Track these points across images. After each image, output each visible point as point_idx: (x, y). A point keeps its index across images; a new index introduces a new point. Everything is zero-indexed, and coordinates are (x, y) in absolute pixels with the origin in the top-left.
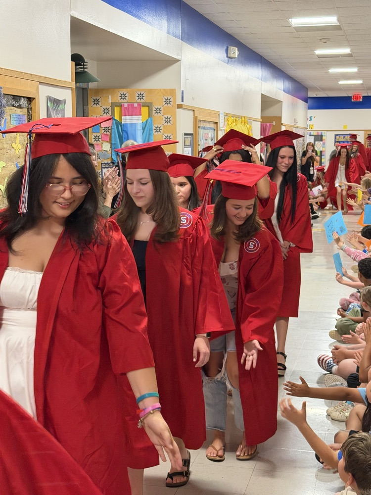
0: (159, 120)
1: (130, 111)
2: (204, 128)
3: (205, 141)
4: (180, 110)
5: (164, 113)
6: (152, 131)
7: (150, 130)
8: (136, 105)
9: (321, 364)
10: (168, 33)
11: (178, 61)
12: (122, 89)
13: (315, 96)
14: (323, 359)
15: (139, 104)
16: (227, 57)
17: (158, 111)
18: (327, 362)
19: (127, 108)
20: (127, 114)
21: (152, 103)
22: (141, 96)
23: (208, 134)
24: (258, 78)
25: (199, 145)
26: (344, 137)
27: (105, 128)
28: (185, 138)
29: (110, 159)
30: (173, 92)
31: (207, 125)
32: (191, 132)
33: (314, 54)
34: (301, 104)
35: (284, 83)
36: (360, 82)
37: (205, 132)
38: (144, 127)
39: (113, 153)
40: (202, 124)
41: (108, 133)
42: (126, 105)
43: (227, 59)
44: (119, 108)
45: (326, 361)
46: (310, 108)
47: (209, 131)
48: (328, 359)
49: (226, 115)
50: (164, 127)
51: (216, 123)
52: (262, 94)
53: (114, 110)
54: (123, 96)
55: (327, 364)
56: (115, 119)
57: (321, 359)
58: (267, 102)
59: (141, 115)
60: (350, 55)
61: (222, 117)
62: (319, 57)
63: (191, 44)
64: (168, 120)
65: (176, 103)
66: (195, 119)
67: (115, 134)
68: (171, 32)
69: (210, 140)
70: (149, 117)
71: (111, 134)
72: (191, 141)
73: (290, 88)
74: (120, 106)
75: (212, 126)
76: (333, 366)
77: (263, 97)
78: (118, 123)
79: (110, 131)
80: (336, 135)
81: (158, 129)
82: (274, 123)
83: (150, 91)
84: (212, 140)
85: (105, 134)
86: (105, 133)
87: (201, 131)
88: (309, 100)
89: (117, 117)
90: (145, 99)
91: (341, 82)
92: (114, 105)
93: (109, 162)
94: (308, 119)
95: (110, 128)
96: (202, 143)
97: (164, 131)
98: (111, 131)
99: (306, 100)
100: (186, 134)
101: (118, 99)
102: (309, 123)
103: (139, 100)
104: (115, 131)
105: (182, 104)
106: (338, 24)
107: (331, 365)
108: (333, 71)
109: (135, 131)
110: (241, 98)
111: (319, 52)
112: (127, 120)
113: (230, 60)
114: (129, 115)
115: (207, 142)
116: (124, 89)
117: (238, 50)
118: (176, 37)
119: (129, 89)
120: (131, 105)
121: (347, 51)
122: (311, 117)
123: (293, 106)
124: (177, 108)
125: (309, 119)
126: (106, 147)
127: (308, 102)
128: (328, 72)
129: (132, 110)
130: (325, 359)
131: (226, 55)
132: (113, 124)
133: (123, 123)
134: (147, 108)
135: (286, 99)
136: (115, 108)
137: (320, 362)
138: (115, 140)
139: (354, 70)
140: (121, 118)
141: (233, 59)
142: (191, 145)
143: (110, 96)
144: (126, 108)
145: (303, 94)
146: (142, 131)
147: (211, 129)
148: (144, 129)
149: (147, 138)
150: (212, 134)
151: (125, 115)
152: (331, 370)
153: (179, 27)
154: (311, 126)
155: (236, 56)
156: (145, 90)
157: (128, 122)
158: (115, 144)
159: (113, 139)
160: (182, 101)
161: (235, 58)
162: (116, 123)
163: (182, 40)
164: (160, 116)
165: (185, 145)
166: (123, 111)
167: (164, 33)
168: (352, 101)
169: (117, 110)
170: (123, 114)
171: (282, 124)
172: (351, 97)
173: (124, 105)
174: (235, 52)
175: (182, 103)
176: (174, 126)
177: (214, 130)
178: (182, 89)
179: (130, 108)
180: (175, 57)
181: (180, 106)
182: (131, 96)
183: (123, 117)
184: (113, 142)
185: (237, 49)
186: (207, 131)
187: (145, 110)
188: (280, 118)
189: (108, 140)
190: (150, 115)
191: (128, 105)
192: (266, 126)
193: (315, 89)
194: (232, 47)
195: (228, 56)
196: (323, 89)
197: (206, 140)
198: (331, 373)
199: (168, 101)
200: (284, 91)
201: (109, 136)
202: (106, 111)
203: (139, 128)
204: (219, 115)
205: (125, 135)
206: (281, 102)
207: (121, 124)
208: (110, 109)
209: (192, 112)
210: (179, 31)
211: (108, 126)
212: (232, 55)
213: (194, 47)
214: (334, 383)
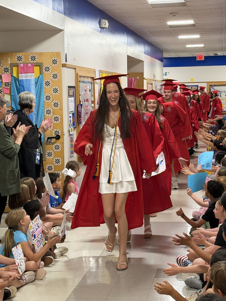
0: (48, 76)
1: (25, 69)
2: (83, 82)
3: (84, 91)
4: (65, 68)
5: (52, 71)
6: (43, 85)
7: (41, 84)
8: (30, 65)
9: (179, 263)
10: (54, 9)
11: (62, 30)
12: (18, 53)
13: (168, 56)
14: (181, 259)
15: (32, 64)
16: (100, 27)
17: (47, 69)
18: (184, 261)
19: (23, 68)
20: (23, 72)
21: (42, 63)
22: (33, 58)
23: (87, 86)
24: (124, 43)
25: (80, 95)
26: (192, 88)
27: (5, 83)
28: (69, 90)
29: (10, 107)
30: (58, 54)
31: (86, 80)
32: (73, 85)
33: (166, 25)
34: (158, 62)
35: (144, 47)
36: (202, 45)
37: (84, 85)
38: (36, 82)
39: (13, 103)
40: (82, 79)
41: (8, 87)
42: (22, 65)
43: (100, 29)
45: (183, 260)
46: (165, 66)
47: (87, 84)
48: (184, 259)
49: (101, 71)
50: (52, 81)
51: (93, 78)
52: (128, 56)
53: (12, 69)
54: (19, 59)
55: (184, 262)
56: (13, 76)
57: (179, 259)
58: (132, 62)
59: (34, 73)
60: (193, 25)
61: (97, 73)
62: (171, 27)
63: (70, 18)
64: (55, 76)
65: (61, 63)
66: (77, 75)
67: (14, 88)
68: (56, 9)
69: (88, 91)
70: (40, 74)
71: (11, 88)
72: (73, 92)
73: (149, 51)
74: (17, 65)
75: (90, 80)
76: (189, 264)
77: (129, 57)
78: (16, 80)
79: (9, 85)
81: (48, 84)
82: (138, 77)
83: (41, 54)
84: (90, 91)
85: (6, 88)
86: (6, 87)
87: (81, 84)
88: (164, 60)
89: (15, 75)
90: (37, 60)
91: (188, 46)
92: (12, 65)
93: (10, 109)
94: (164, 74)
95: (9, 83)
96: (83, 93)
97: (52, 85)
98: (11, 86)
99: (161, 60)
100: (69, 87)
101: (15, 61)
102: (165, 77)
103: (32, 61)
104: (14, 86)
105: (66, 64)
106: (184, 1)
107: (186, 263)
108: (181, 37)
109: (30, 85)
110: (112, 59)
111: (170, 23)
112: (23, 77)
113: (102, 30)
114: (24, 73)
115: (86, 93)
116: (20, 53)
117: (108, 22)
118: (59, 12)
119: (23, 53)
120: (26, 65)
121: (191, 22)
122: (166, 73)
123: (152, 65)
124: (62, 67)
125: (165, 74)
126: (7, 98)
128: (178, 38)
129: (27, 69)
130: (182, 259)
131: (99, 26)
132: (12, 80)
133: (20, 79)
134: (39, 67)
135: (146, 59)
137: (178, 261)
138: (14, 93)
139: (197, 36)
140: (18, 76)
141: (105, 29)
142: (73, 95)
143: (9, 59)
145: (159, 56)
146: (35, 85)
147: (89, 82)
148: (36, 83)
149: (39, 90)
150: (90, 86)
151: (22, 73)
153: (61, 5)
155: (107, 27)
156: (37, 53)
157: (24, 78)
158: (14, 96)
159: (12, 92)
160: (66, 61)
162: (14, 79)
163: (64, 14)
164: (49, 74)
165: (69, 96)
166: (20, 70)
167: (50, 9)
168: (197, 60)
169: (15, 69)
170: (20, 72)
171: (144, 78)
172: (196, 57)
173: (20, 65)
174: (106, 23)
176: (60, 81)
177: (92, 83)
178: (65, 52)
180: (59, 27)
181: (64, 66)
182: (25, 57)
183: (19, 74)
184: (12, 94)
185: (107, 21)
187: (37, 69)
188: (143, 74)
189: (9, 93)
190: (41, 72)
191: (23, 65)
192: (132, 80)
193: (168, 51)
194: (104, 20)
196: (175, 51)
197: (86, 91)
199: (55, 62)
200: (145, 53)
201: (9, 90)
202: (6, 70)
203: (33, 82)
204: (95, 72)
205: (22, 88)
206: (143, 61)
207: (18, 80)
208: (9, 69)
209: (74, 70)
210: (62, 8)
211: (8, 82)
212: (104, 26)
213: (74, 20)
214: (190, 277)
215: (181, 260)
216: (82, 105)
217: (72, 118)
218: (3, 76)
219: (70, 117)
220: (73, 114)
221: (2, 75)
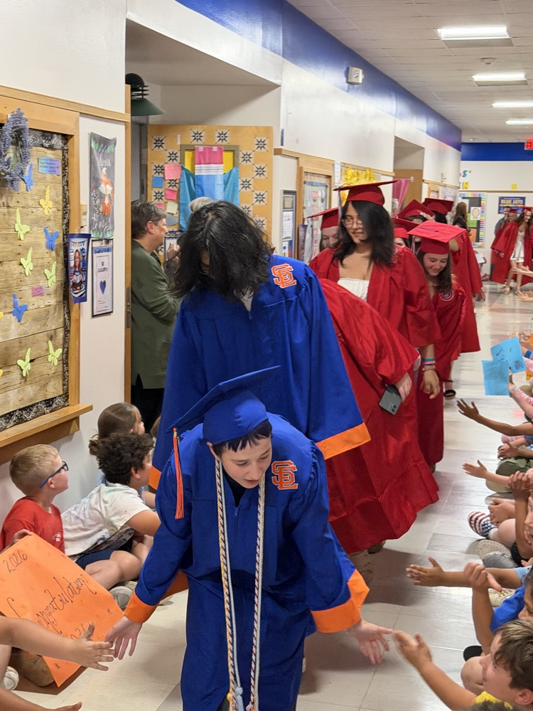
0: (247, 171)
1: (207, 158)
2: (312, 184)
3: (312, 201)
4: (278, 157)
5: (255, 161)
6: (237, 186)
7: (235, 185)
8: (215, 149)
9: (473, 525)
10: (264, 45)
11: (280, 86)
12: (196, 127)
13: (471, 141)
14: (477, 519)
15: (220, 148)
16: (347, 82)
17: (247, 158)
18: (482, 523)
19: (203, 154)
20: (202, 162)
21: (238, 147)
22: (223, 136)
23: (317, 192)
24: (390, 113)
25: (304, 208)
26: (512, 201)
27: (170, 180)
28: (284, 197)
29: (177, 226)
30: (268, 130)
31: (317, 180)
32: (294, 189)
33: (472, 81)
34: (452, 152)
35: (427, 121)
37: (313, 190)
38: (226, 180)
40: (308, 179)
41: (175, 189)
42: (201, 149)
43: (347, 85)
44: (191, 153)
45: (481, 521)
46: (464, 159)
47: (318, 188)
48: (483, 518)
49: (344, 165)
50: (255, 181)
51: (329, 177)
52: (396, 137)
53: (184, 156)
54: (197, 136)
55: (483, 525)
56: (185, 169)
57: (474, 519)
58: (403, 149)
59: (222, 163)
60: (524, 83)
61: (338, 168)
62: (480, 84)
63: (294, 62)
64: (260, 171)
65: (272, 146)
66: (300, 170)
67: (185, 191)
68: (268, 45)
69: (320, 201)
70: (234, 166)
71: (179, 190)
72: (293, 202)
73: (436, 127)
74: (193, 149)
75: (324, 181)
76: (491, 528)
77: (397, 140)
78: (190, 175)
79: (177, 185)
80: (501, 198)
81: (246, 184)
82: (412, 178)
83: (236, 129)
84: (322, 201)
85: (170, 190)
86: (171, 188)
87: (307, 188)
88: (463, 147)
89: (188, 166)
90: (230, 141)
91: (510, 122)
92: (184, 148)
93: (175, 230)
94: (460, 174)
95: (177, 182)
96: (309, 205)
97: (254, 187)
98: (179, 186)
99: (458, 146)
100: (286, 192)
101: (190, 140)
102: (462, 180)
103: (220, 143)
104: (184, 186)
105: (281, 149)
106: (508, 37)
107: (487, 528)
108: (499, 105)
109: (214, 185)
110: (364, 143)
111: (479, 77)
112: (202, 170)
113: (351, 86)
114: (205, 164)
115: (315, 204)
116: (200, 126)
117: (363, 73)
118: (275, 52)
119: (204, 126)
120: (208, 149)
121: (519, 76)
122: (465, 172)
123: (440, 155)
124: (275, 154)
125: (463, 174)
126: (172, 208)
127: (462, 149)
128: (492, 107)
129: (210, 156)
130: (480, 518)
131: (345, 79)
132: (181, 175)
133: (196, 174)
134: (232, 153)
135: (430, 145)
136: (187, 153)
137: (473, 522)
138: (186, 200)
140: (193, 169)
141: (356, 86)
142: (292, 208)
143: (179, 136)
144: (201, 152)
145: (454, 139)
146: (223, 186)
147: (322, 185)
148: (226, 183)
150: (323, 192)
151: (200, 164)
152: (487, 535)
153: (279, 38)
154: (465, 184)
155: (360, 81)
156: (229, 128)
157: (203, 173)
158: (184, 205)
159: (181, 197)
160: (282, 144)
161: (358, 84)
162: (187, 174)
163: (283, 56)
164: (250, 166)
165: (284, 208)
166: (197, 157)
167: (257, 47)
168: (526, 149)
169: (188, 155)
170: (197, 161)
171: (423, 181)
172: (523, 144)
173: (198, 148)
174: (359, 75)
175: (281, 147)
176: (270, 181)
177: (327, 186)
178: (281, 127)
179: (207, 153)
180: (272, 81)
181: (278, 152)
182: (208, 135)
183: (196, 166)
184: (181, 202)
185: (361, 71)
186: (315, 188)
187: (228, 156)
188: (421, 172)
189: (175, 199)
190: (235, 164)
191: (204, 149)
192: (401, 183)
193: (472, 131)
194: (355, 69)
195: (349, 81)
196: (485, 132)
197: (315, 201)
198: (488, 539)
199: (261, 145)
200: (428, 133)
201: (176, 193)
202: (172, 157)
203: (220, 181)
204: (333, 165)
205: (199, 190)
206: (423, 148)
207: (193, 175)
208: (178, 155)
209: (295, 161)
210: (279, 44)
211: (175, 179)
212: (354, 80)
213: (301, 67)
214: (492, 553)
215: (478, 521)
216: (307, 226)
217: (287, 249)
218: (166, 167)
219: (285, 248)
220: (290, 243)
221: (165, 165)
